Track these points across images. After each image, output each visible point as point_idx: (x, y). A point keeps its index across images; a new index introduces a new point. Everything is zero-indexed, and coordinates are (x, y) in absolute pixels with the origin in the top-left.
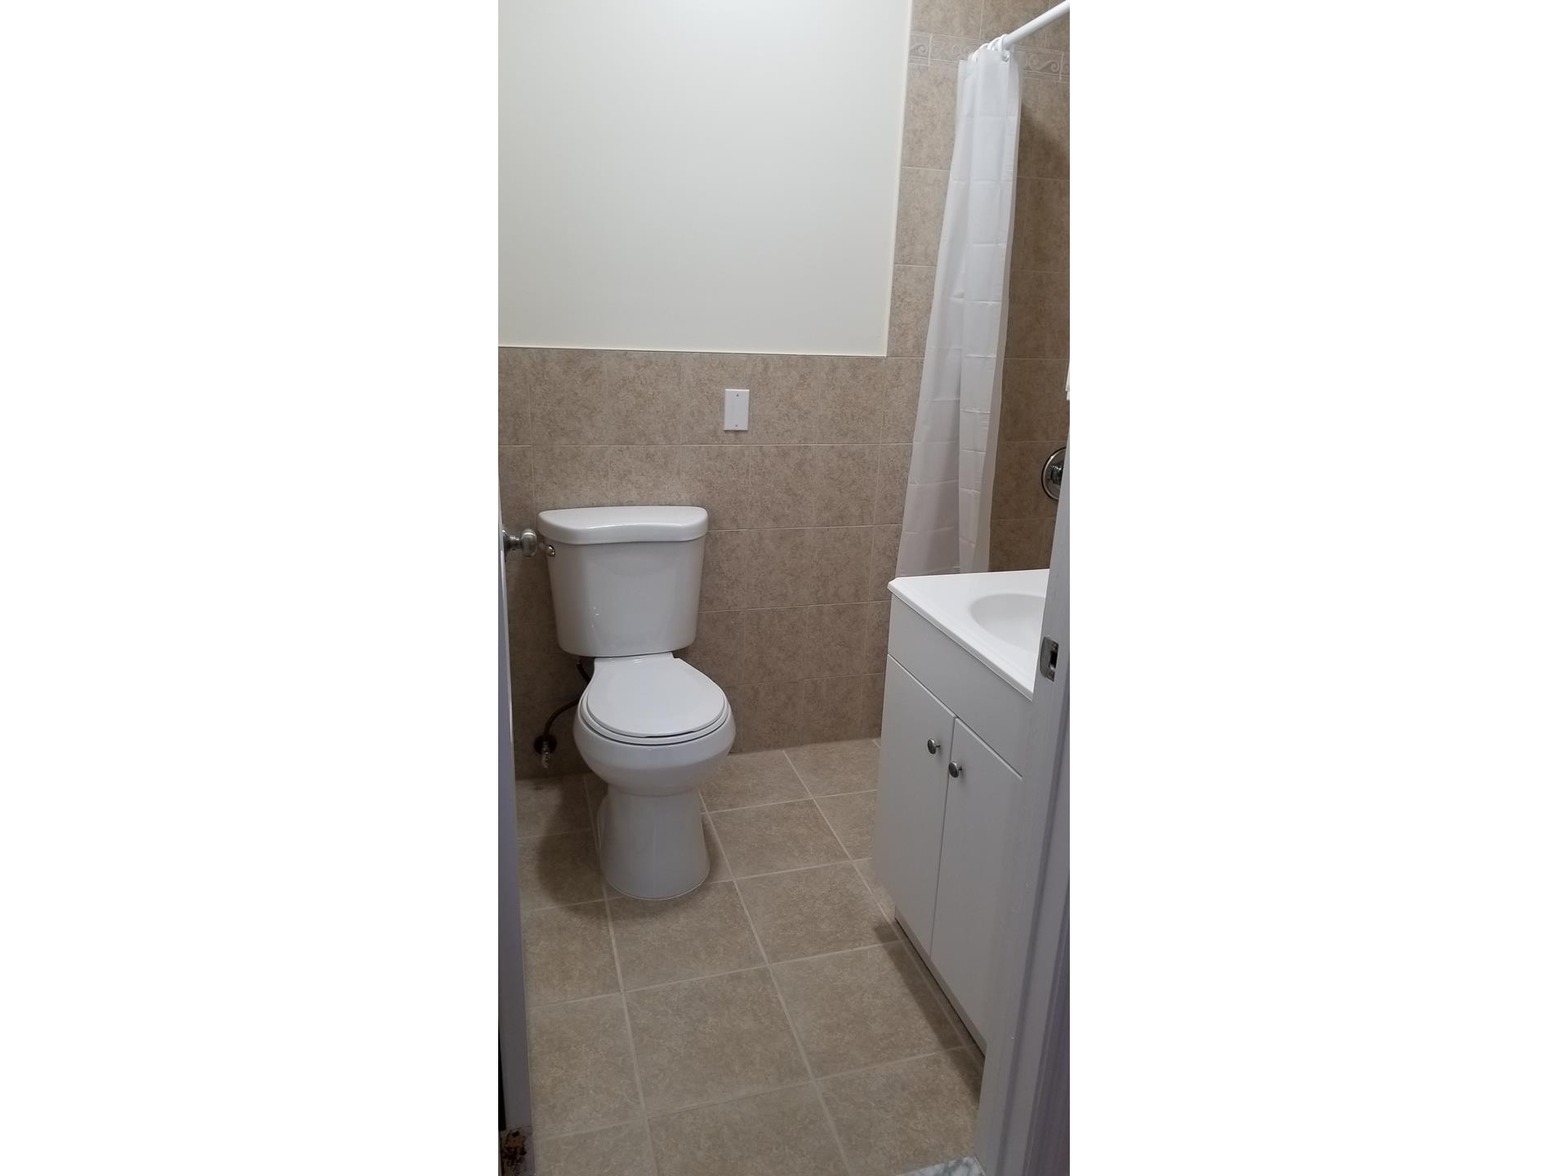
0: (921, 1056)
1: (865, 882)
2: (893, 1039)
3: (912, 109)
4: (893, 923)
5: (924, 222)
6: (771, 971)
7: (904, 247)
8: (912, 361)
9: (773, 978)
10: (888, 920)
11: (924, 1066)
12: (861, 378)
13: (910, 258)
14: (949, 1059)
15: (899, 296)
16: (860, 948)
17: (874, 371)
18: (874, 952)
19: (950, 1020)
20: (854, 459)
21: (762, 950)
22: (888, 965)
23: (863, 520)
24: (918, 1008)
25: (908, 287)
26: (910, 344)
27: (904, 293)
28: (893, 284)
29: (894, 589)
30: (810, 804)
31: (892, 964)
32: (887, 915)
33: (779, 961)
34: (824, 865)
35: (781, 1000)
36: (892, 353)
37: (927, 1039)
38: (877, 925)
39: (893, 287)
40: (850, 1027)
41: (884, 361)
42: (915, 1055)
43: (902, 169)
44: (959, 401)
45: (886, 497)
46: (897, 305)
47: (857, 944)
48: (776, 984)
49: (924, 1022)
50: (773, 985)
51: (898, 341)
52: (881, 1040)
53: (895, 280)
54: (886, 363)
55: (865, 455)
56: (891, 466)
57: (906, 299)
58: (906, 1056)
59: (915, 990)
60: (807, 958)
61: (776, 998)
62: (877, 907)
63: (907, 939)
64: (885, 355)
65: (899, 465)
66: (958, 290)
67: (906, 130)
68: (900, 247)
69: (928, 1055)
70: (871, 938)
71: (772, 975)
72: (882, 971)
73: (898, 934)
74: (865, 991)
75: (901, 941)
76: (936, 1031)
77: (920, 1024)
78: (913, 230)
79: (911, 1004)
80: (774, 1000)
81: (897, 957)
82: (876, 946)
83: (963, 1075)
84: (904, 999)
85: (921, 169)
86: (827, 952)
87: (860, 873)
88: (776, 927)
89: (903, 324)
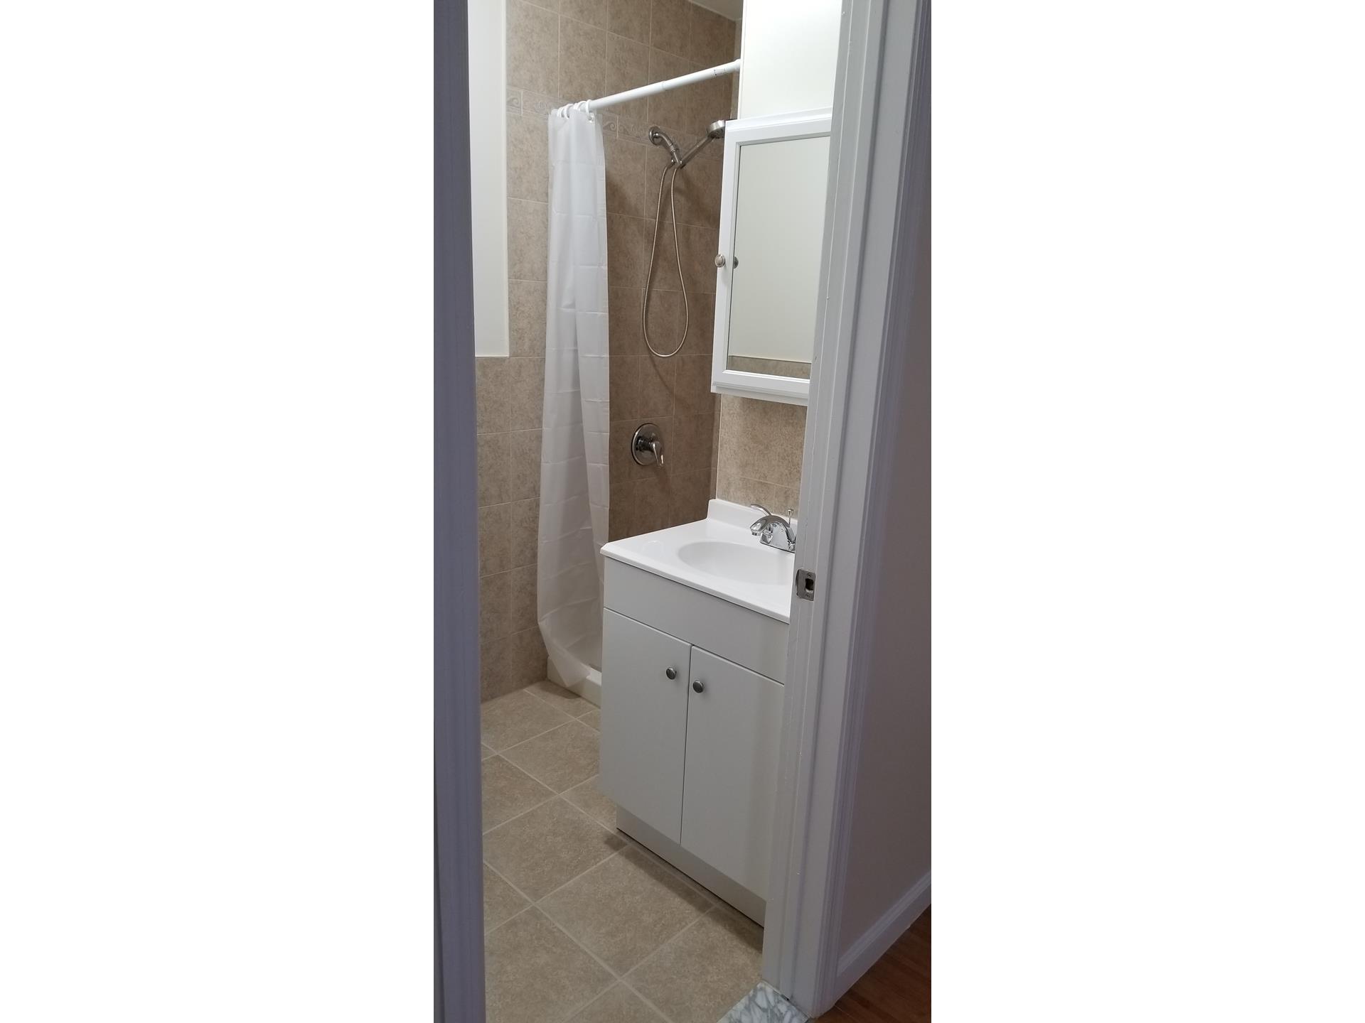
0: (690, 925)
1: (578, 808)
2: (663, 922)
3: (512, 150)
4: (617, 833)
5: (528, 245)
6: (538, 907)
7: (515, 264)
8: (530, 360)
9: (544, 913)
10: (612, 832)
11: (695, 933)
12: (490, 375)
13: (521, 274)
14: (710, 919)
15: (515, 306)
16: (603, 862)
17: (500, 369)
18: (614, 860)
19: (696, 890)
20: (490, 446)
21: (522, 893)
22: (631, 867)
23: (502, 499)
24: (669, 891)
25: (521, 298)
26: (526, 347)
27: (519, 303)
28: (509, 295)
29: (606, 552)
30: (498, 758)
31: (633, 864)
32: (610, 828)
33: (541, 897)
34: (538, 806)
35: (561, 928)
36: (514, 354)
37: (687, 911)
38: (605, 839)
39: (509, 298)
40: (627, 926)
41: (508, 361)
42: (684, 926)
43: (508, 200)
44: (579, 392)
45: (519, 476)
46: (514, 313)
47: (598, 860)
48: (548, 915)
49: (679, 900)
50: (547, 918)
51: (517, 343)
52: (655, 926)
53: (510, 292)
54: (509, 362)
55: (498, 441)
56: (521, 450)
57: (520, 308)
58: (679, 931)
59: (660, 878)
60: (563, 886)
61: (556, 927)
62: (598, 824)
63: (634, 842)
64: (508, 356)
65: (527, 448)
66: (566, 301)
67: (508, 167)
68: (512, 265)
69: (693, 923)
70: (605, 851)
71: (542, 911)
72: (628, 873)
73: (625, 840)
74: (623, 893)
75: (631, 845)
76: (691, 902)
77: (677, 903)
78: (521, 251)
79: (661, 890)
80: (555, 930)
81: (633, 857)
82: (611, 856)
83: (725, 926)
84: (655, 888)
85: (523, 200)
86: (577, 875)
87: (570, 803)
88: (524, 871)
89: (520, 329)
